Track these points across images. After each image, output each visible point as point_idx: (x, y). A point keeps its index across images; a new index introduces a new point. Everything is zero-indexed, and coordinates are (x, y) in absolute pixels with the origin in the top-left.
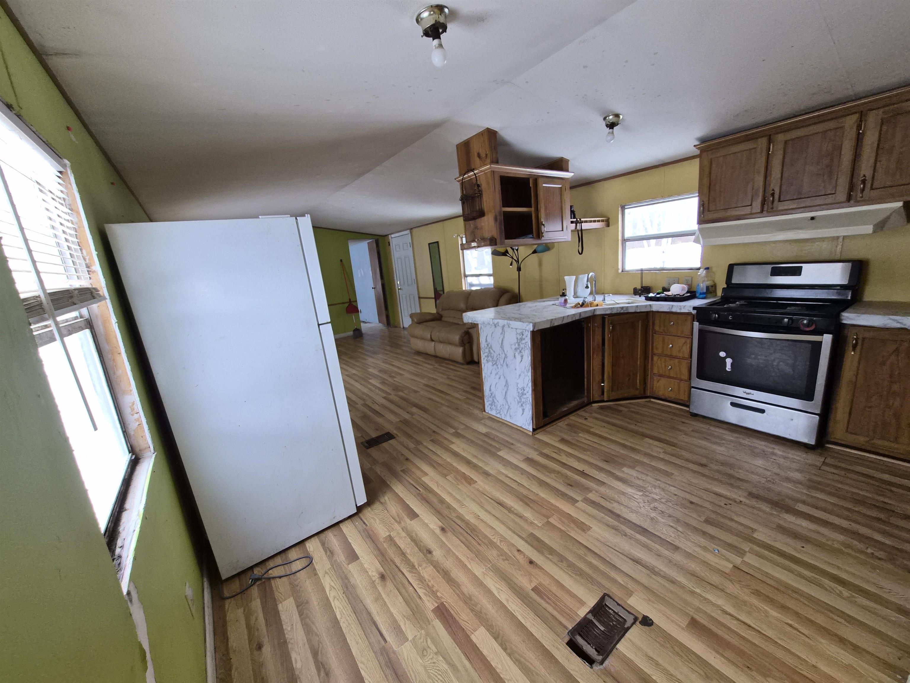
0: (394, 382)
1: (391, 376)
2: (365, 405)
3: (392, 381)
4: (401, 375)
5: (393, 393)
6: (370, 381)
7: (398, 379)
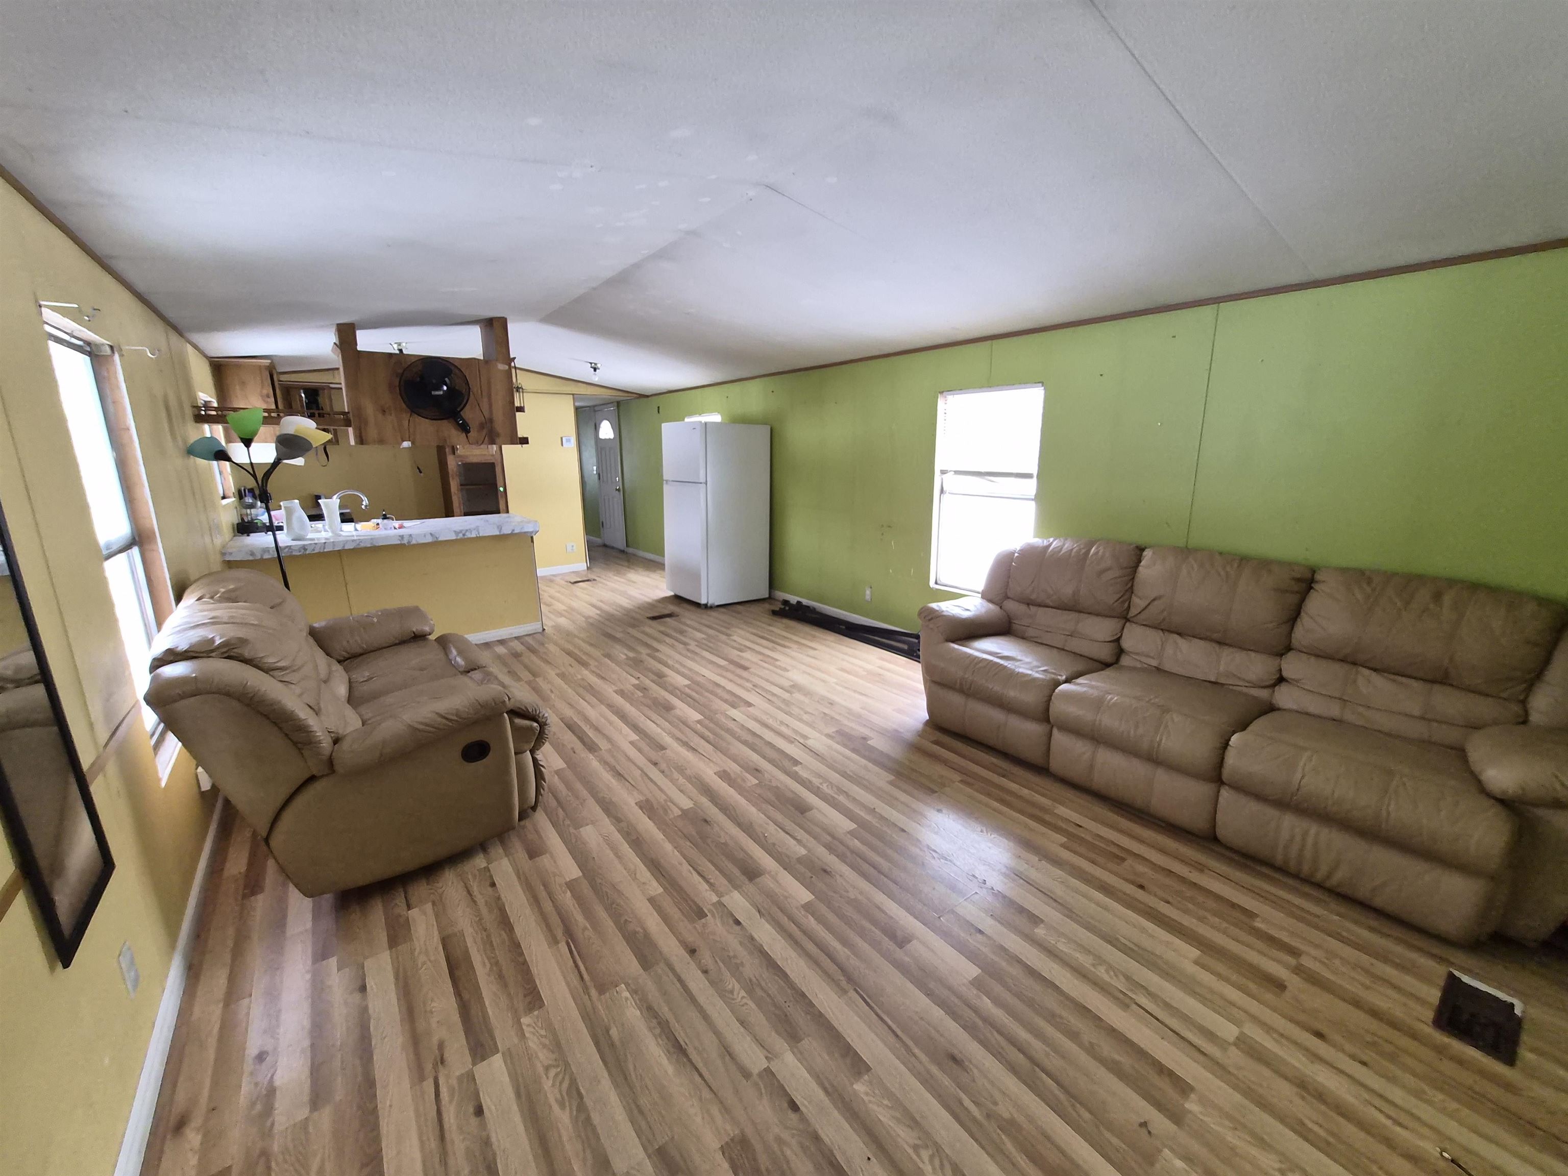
0: (640, 675)
1: (644, 689)
2: (685, 644)
3: (642, 678)
4: (621, 693)
5: (644, 657)
6: (687, 682)
7: (630, 681)
